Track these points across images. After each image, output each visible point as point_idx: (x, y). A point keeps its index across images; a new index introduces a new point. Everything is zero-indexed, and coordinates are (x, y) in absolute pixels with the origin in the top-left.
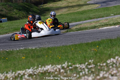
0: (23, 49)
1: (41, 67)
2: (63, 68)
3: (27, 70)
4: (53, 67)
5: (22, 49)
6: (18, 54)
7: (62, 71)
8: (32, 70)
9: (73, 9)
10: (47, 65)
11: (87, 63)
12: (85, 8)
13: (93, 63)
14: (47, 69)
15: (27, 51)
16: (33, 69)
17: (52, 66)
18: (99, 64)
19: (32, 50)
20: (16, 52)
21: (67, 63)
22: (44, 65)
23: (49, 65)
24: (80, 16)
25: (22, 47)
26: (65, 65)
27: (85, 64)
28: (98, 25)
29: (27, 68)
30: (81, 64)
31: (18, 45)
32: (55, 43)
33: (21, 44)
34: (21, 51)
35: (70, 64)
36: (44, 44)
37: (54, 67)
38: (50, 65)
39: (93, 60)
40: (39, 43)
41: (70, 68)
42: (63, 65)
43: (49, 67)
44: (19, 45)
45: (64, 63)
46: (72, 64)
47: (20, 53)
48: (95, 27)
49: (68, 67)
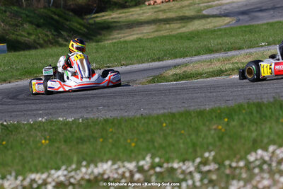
0: (44, 120)
1: (87, 166)
2: (140, 170)
3: (53, 172)
4: (116, 166)
5: (40, 122)
6: (32, 133)
7: (137, 176)
8: (65, 173)
9: (168, 26)
10: (102, 161)
11: (198, 160)
12: (196, 25)
13: (215, 160)
14: (101, 171)
15: (54, 126)
16: (66, 169)
17: (113, 164)
18: (227, 163)
19: (66, 123)
20: (26, 128)
21: (151, 158)
22: (93, 161)
23: (107, 162)
24: (185, 45)
25: (41, 116)
26: (146, 163)
27: (194, 161)
28: (227, 67)
29: (52, 169)
30: (184, 161)
31: (31, 110)
32: (122, 107)
33: (40, 110)
34: (39, 126)
35: (157, 160)
36: (95, 110)
37: (119, 168)
38: (110, 163)
39: (213, 153)
40: (85, 107)
41: (158, 169)
42: (142, 163)
43: (105, 167)
44: (33, 110)
45: (144, 159)
46: (162, 160)
47: (36, 129)
48: (220, 73)
49: (153, 167)
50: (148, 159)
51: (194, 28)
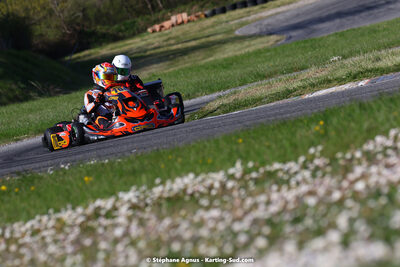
1: (163, 183)
2: (232, 177)
3: (121, 195)
4: (200, 178)
7: (230, 184)
8: (137, 193)
10: (181, 176)
11: (302, 159)
13: (323, 154)
14: (182, 186)
16: (137, 190)
17: (197, 175)
18: (339, 155)
21: (242, 164)
22: (170, 175)
23: (187, 173)
26: (237, 169)
27: (296, 161)
28: (295, 85)
30: (284, 162)
35: (250, 164)
37: (203, 180)
38: (191, 176)
39: (320, 148)
41: (254, 175)
42: (231, 171)
43: (186, 182)
45: (233, 165)
46: (258, 164)
48: (288, 93)
49: (246, 172)
50: (238, 165)
51: (226, 56)
